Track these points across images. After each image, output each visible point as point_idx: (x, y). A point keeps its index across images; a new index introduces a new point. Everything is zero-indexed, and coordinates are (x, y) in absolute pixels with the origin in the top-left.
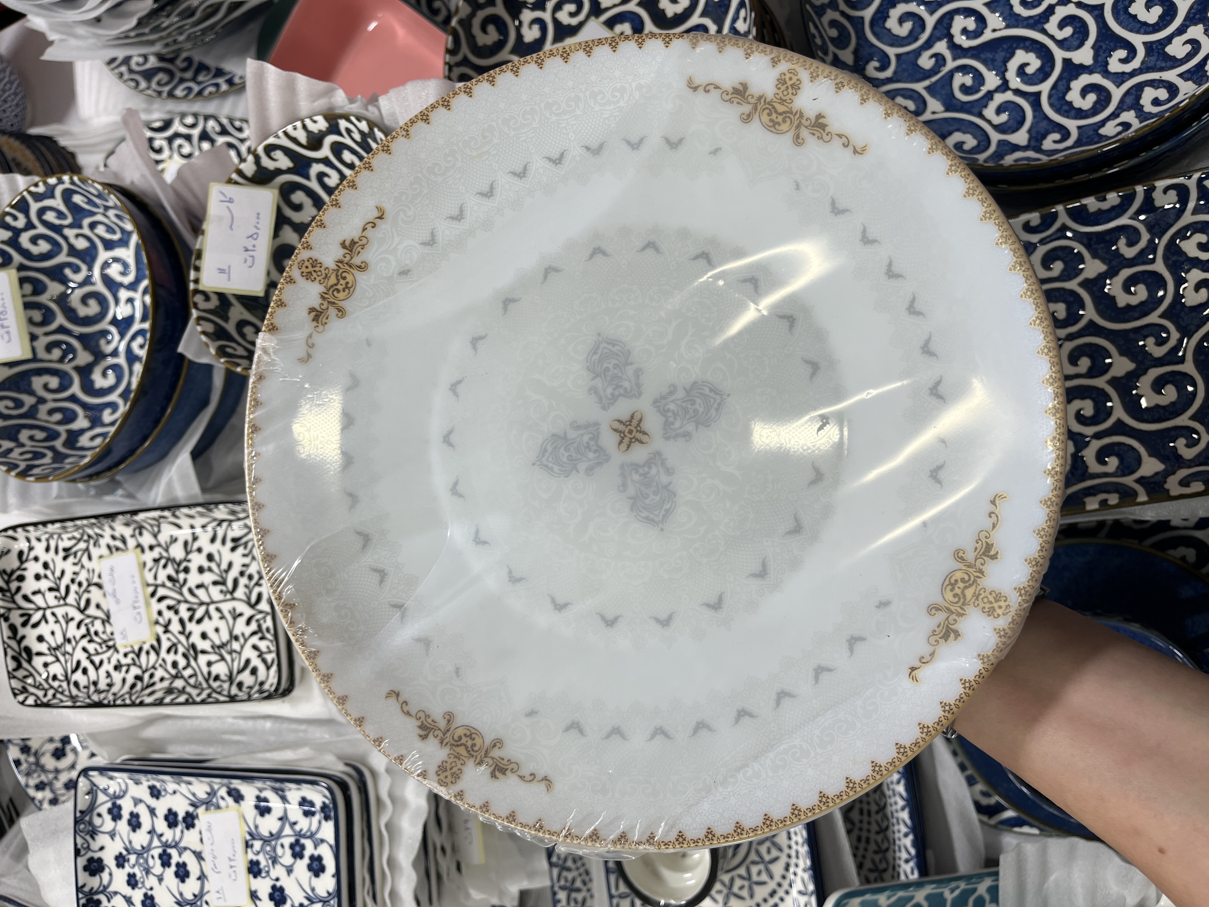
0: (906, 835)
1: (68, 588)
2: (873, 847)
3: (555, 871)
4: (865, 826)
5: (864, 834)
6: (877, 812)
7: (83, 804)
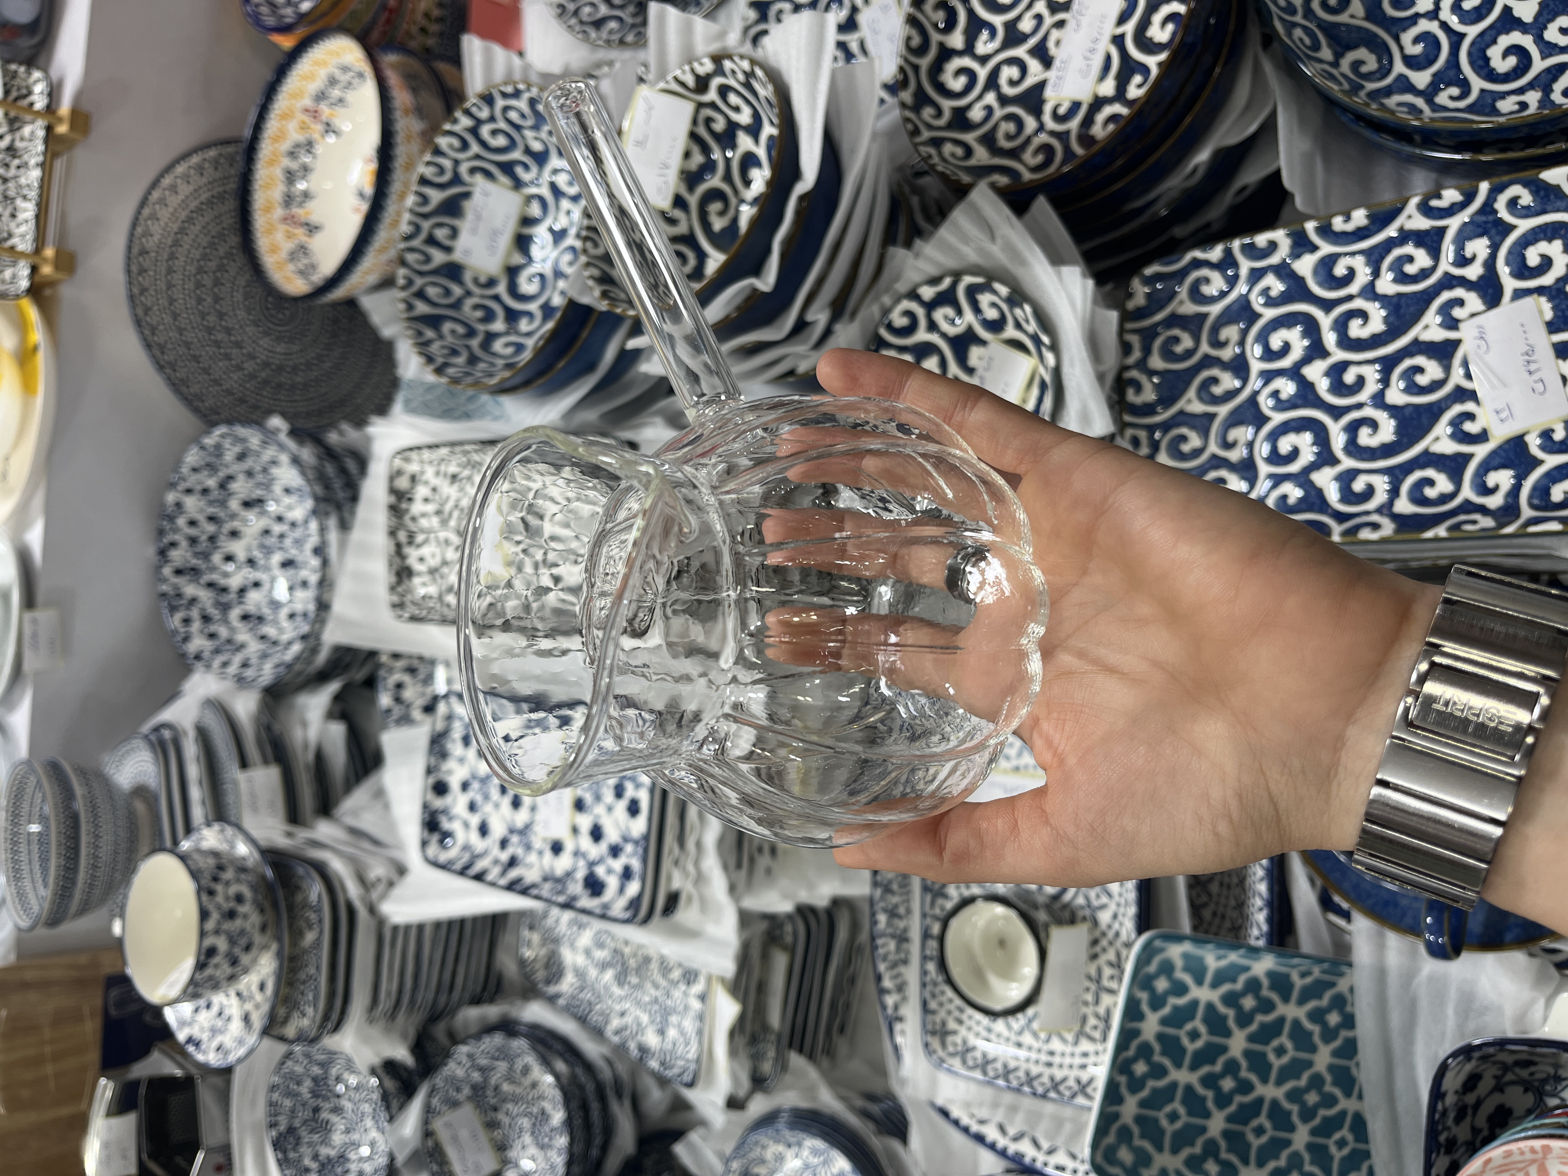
0: (1261, 909)
1: (450, 514)
2: (1227, 924)
3: (878, 892)
4: (1223, 900)
5: (1221, 909)
6: (1238, 885)
7: (440, 726)
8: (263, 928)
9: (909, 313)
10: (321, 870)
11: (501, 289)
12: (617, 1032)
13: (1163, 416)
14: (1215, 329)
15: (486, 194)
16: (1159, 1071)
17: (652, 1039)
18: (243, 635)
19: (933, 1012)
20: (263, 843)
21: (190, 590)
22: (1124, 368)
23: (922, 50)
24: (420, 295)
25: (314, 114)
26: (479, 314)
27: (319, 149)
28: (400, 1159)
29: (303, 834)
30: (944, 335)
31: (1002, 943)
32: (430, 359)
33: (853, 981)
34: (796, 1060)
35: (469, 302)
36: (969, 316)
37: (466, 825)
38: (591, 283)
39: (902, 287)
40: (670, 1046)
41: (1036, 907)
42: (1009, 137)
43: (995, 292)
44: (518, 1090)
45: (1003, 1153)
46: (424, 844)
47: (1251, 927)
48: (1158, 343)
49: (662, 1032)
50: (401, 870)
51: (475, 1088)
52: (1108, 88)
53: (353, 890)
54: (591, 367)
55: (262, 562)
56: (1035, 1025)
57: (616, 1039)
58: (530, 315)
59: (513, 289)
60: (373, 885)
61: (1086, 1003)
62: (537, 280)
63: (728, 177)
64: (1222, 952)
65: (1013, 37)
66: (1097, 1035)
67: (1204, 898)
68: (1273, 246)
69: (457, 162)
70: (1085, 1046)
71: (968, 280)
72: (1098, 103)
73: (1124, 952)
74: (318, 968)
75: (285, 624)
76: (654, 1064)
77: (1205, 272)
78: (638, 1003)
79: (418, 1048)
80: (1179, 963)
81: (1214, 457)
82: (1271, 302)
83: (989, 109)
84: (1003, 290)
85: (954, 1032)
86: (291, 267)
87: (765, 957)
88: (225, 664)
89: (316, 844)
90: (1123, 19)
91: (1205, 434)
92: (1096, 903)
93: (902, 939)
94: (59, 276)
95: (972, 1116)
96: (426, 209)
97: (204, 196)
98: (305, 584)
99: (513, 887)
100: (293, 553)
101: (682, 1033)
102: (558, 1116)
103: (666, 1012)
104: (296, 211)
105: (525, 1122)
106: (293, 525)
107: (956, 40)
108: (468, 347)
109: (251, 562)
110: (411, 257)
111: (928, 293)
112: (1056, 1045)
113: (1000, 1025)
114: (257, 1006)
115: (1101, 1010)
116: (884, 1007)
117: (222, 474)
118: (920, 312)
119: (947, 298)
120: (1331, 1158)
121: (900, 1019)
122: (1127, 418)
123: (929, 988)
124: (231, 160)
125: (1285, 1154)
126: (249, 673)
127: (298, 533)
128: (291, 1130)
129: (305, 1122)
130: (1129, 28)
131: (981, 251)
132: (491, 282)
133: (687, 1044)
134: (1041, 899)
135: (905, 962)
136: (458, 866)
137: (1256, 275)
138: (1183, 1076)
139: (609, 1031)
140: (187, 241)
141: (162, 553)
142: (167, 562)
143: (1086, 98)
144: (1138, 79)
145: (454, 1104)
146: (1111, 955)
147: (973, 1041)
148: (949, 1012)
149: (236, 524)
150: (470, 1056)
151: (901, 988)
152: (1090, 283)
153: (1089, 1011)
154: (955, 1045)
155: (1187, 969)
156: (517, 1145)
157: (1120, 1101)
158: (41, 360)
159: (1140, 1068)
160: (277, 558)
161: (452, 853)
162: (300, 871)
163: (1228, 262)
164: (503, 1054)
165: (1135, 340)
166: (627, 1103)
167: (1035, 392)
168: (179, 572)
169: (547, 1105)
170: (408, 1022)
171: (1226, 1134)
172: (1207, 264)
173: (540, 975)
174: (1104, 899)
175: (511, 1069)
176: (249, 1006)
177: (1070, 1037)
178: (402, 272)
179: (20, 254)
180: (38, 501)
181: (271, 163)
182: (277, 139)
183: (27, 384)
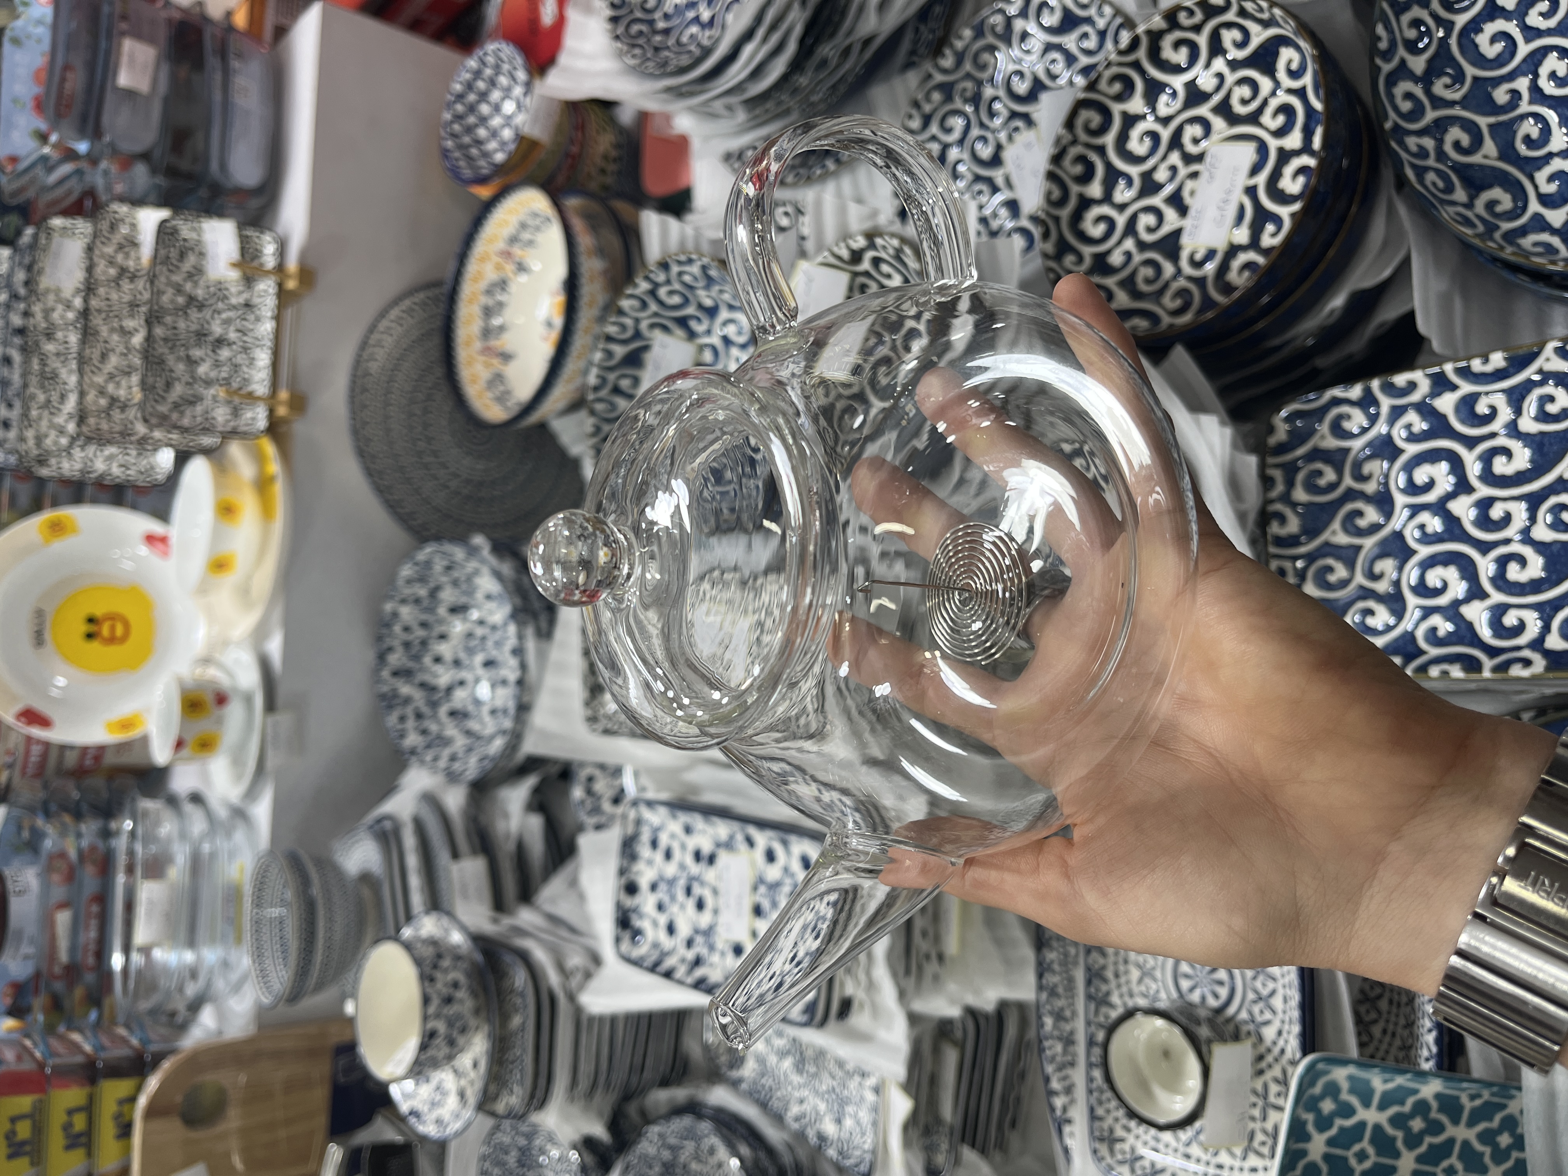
0: (1430, 1031)
2: (1398, 1042)
3: (1044, 996)
4: (1393, 1018)
5: (1391, 1027)
6: (1407, 1004)
7: (630, 830)
8: (477, 1012)
10: (524, 957)
12: (797, 1119)
13: (1308, 547)
14: (1357, 465)
15: (664, 346)
17: (829, 1128)
18: (451, 730)
19: (1100, 1119)
20: (472, 929)
21: (405, 689)
22: (1267, 502)
23: (1062, 202)
25: (508, 255)
27: (512, 287)
29: (507, 921)
31: (1166, 1054)
33: (1022, 1076)
34: (969, 1155)
37: (655, 924)
40: (848, 1135)
41: (1198, 1023)
42: (1148, 281)
44: (705, 1170)
46: (618, 940)
47: (1421, 1048)
48: (1300, 477)
49: (839, 1121)
50: (596, 960)
51: (665, 1165)
52: (1242, 236)
53: (553, 978)
55: (467, 662)
56: (1202, 1137)
57: (795, 1126)
60: (572, 973)
61: (1253, 1119)
64: (1387, 1076)
65: (1149, 186)
66: (1265, 1150)
67: (1373, 1015)
68: (1412, 386)
69: (637, 321)
70: (1253, 1161)
72: (1233, 250)
73: (1290, 1070)
74: (524, 1050)
75: (487, 718)
76: (832, 1152)
77: (1345, 409)
78: (817, 1092)
79: (615, 1125)
80: (1345, 1085)
81: (1361, 587)
82: (1412, 438)
83: (1128, 255)
85: (1122, 1140)
86: (490, 395)
87: (936, 1051)
88: (436, 759)
89: (521, 932)
90: (1255, 170)
91: (1351, 565)
92: (1259, 1019)
93: (1069, 1041)
94: (292, 415)
96: (612, 363)
97: (414, 336)
98: (504, 682)
99: (700, 985)
100: (494, 653)
103: (843, 1102)
104: (492, 343)
106: (494, 628)
107: (1095, 190)
109: (457, 663)
110: (597, 406)
112: (1224, 1158)
113: (1167, 1136)
114: (472, 1083)
115: (1269, 1126)
116: (1053, 1109)
117: (432, 585)
121: (1069, 1121)
122: (1270, 550)
123: (1095, 1094)
124: (436, 301)
126: (457, 766)
127: (498, 635)
130: (1261, 179)
133: (863, 1134)
134: (1203, 1013)
135: (1072, 1064)
136: (648, 963)
137: (1397, 412)
139: (789, 1118)
140: (400, 377)
141: (381, 658)
142: (385, 665)
143: (1221, 246)
144: (1270, 228)
146: (1277, 1072)
147: (1143, 1151)
148: (1117, 1120)
149: (442, 629)
150: (661, 1136)
151: (1069, 1090)
153: (1257, 1126)
154: (1123, 1152)
155: (1352, 1091)
158: (279, 490)
160: (479, 659)
161: (642, 950)
162: (508, 958)
163: (1368, 401)
164: (690, 1134)
165: (1277, 474)
168: (396, 674)
170: (605, 1101)
172: (1347, 401)
173: (723, 1059)
174: (1268, 1015)
175: (698, 1148)
176: (463, 1082)
177: (1238, 1151)
179: (259, 398)
180: (277, 615)
181: (471, 301)
182: (475, 280)
183: (267, 511)
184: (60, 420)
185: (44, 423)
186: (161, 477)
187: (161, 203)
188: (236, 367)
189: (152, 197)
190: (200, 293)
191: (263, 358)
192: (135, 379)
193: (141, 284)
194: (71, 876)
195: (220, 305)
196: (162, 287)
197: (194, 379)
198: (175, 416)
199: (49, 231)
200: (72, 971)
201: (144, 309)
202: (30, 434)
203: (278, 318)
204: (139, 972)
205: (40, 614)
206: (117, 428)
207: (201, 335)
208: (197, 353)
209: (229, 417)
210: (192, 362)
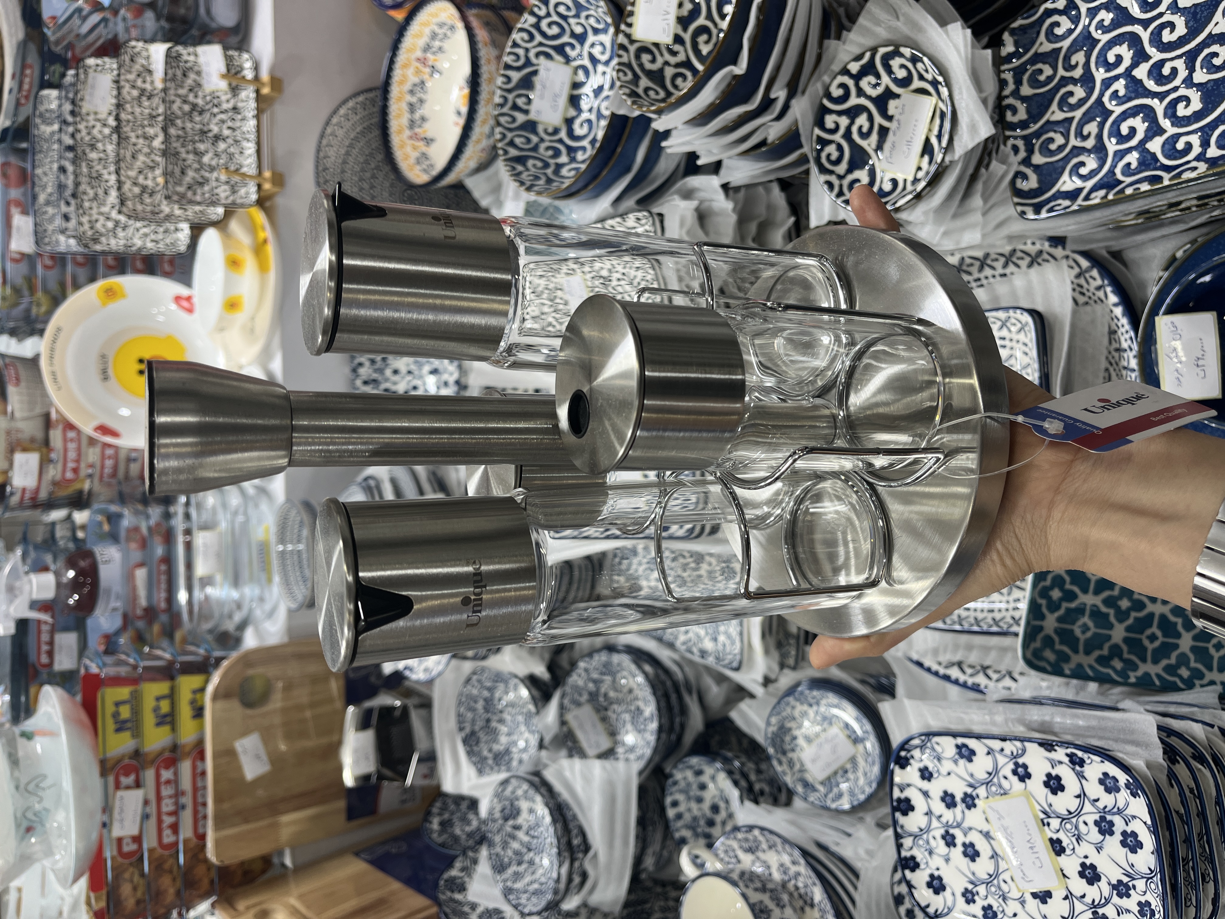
9: (843, 86)
11: (563, 134)
12: (684, 643)
13: (1034, 128)
14: (1067, 58)
15: (548, 70)
16: (1070, 596)
17: (708, 645)
22: (1002, 97)
24: (512, 144)
25: (423, 61)
26: (550, 153)
27: (429, 84)
28: (547, 739)
30: (869, 98)
32: (522, 183)
35: (543, 146)
36: (886, 79)
38: (624, 97)
39: (836, 67)
40: (721, 647)
43: (902, 55)
44: (620, 696)
45: (964, 685)
48: (1025, 77)
49: (715, 640)
51: (591, 694)
54: (628, 170)
55: (417, 372)
57: (683, 649)
58: (584, 149)
59: (571, 133)
62: (586, 126)
63: (709, 17)
69: (527, 50)
70: (1017, 594)
71: (882, 51)
76: (710, 661)
77: (1056, 18)
79: (552, 667)
81: (1074, 147)
82: (1106, 30)
84: (907, 51)
86: (418, 167)
91: (1066, 133)
94: (276, 190)
95: (940, 664)
96: (509, 86)
97: (359, 129)
98: (446, 384)
100: (437, 364)
101: (729, 637)
102: (650, 708)
104: (417, 130)
105: (627, 717)
108: (545, 174)
109: (410, 373)
110: (503, 120)
111: (854, 68)
118: (850, 83)
119: (869, 69)
120: (1212, 658)
122: (1008, 133)
124: (373, 102)
125: (1174, 655)
128: (473, 733)
129: (482, 728)
131: (889, 28)
132: (556, 131)
133: (733, 643)
137: (1093, 13)
138: (1089, 600)
139: (678, 644)
140: (351, 160)
141: (354, 370)
142: (358, 376)
145: (578, 704)
150: (586, 670)
152: (969, 31)
156: (623, 731)
157: (1043, 617)
158: (270, 249)
159: (1056, 594)
160: (425, 368)
163: (1071, 7)
164: (607, 668)
165: (1009, 77)
166: (695, 696)
167: (937, 121)
168: (366, 383)
169: (641, 704)
171: (1126, 640)
172: (1056, 11)
175: (614, 681)
178: (498, 130)
179: (250, 177)
180: (276, 341)
181: (400, 99)
182: (402, 83)
183: (263, 267)
184: (105, 209)
185: (94, 211)
186: (183, 248)
187: (165, 40)
188: (231, 156)
189: (159, 36)
190: (200, 102)
191: (250, 148)
192: (158, 172)
193: (156, 100)
194: (144, 544)
195: (216, 110)
196: (173, 98)
197: (202, 166)
198: (190, 194)
199: (86, 68)
200: (150, 613)
201: (160, 118)
202: (85, 219)
203: (257, 117)
204: (200, 603)
205: (103, 357)
206: (149, 208)
207: (203, 133)
208: (202, 147)
209: (228, 193)
210: (199, 154)
